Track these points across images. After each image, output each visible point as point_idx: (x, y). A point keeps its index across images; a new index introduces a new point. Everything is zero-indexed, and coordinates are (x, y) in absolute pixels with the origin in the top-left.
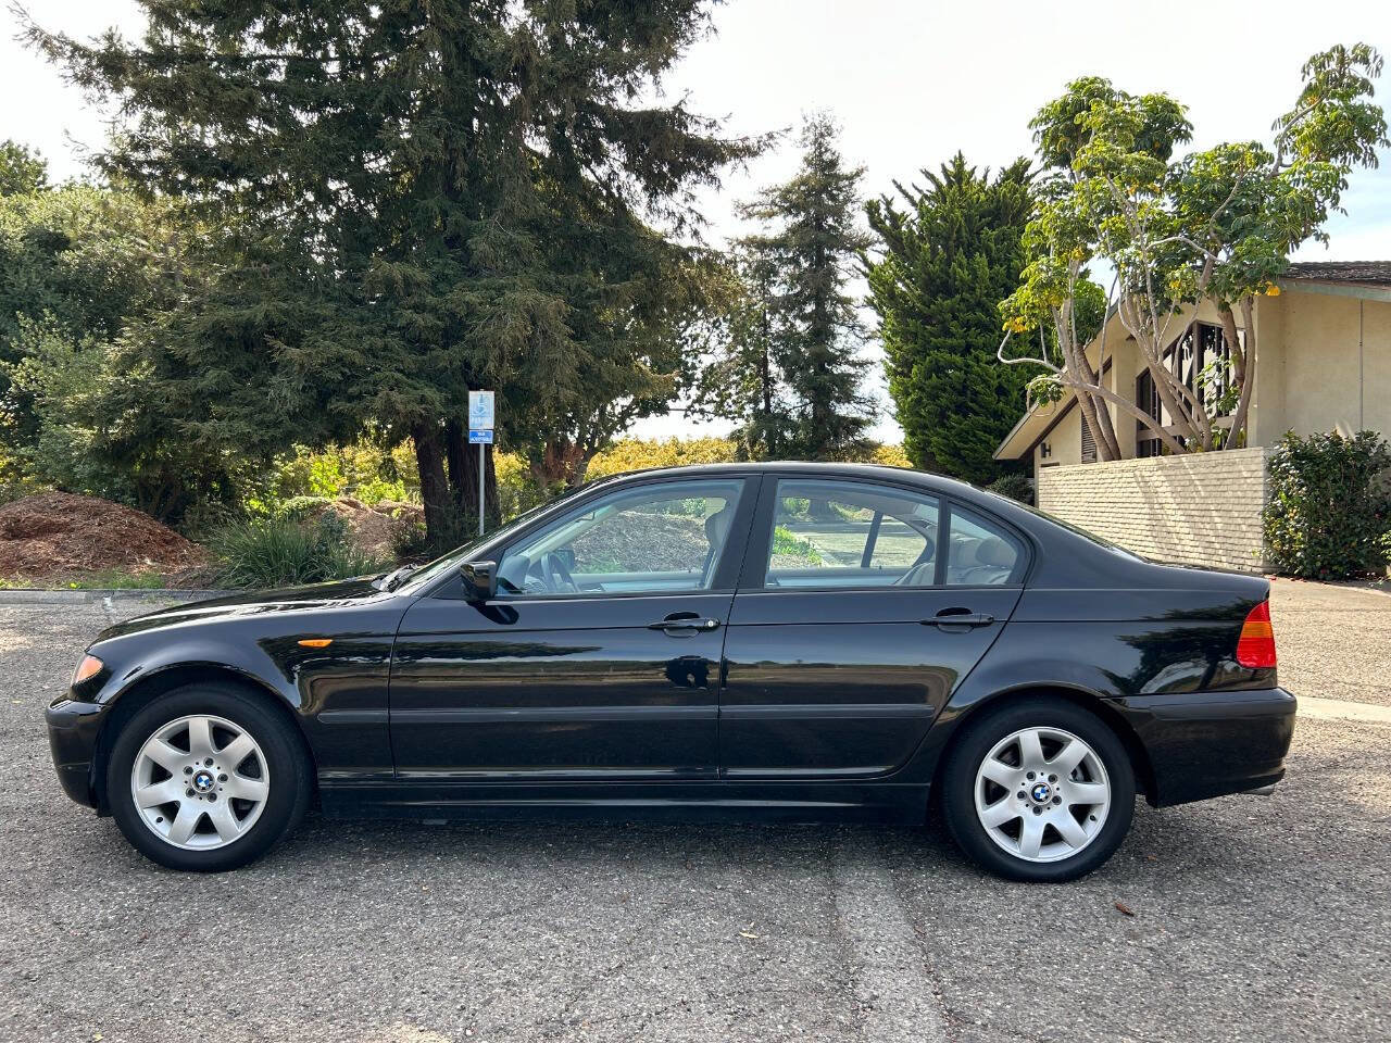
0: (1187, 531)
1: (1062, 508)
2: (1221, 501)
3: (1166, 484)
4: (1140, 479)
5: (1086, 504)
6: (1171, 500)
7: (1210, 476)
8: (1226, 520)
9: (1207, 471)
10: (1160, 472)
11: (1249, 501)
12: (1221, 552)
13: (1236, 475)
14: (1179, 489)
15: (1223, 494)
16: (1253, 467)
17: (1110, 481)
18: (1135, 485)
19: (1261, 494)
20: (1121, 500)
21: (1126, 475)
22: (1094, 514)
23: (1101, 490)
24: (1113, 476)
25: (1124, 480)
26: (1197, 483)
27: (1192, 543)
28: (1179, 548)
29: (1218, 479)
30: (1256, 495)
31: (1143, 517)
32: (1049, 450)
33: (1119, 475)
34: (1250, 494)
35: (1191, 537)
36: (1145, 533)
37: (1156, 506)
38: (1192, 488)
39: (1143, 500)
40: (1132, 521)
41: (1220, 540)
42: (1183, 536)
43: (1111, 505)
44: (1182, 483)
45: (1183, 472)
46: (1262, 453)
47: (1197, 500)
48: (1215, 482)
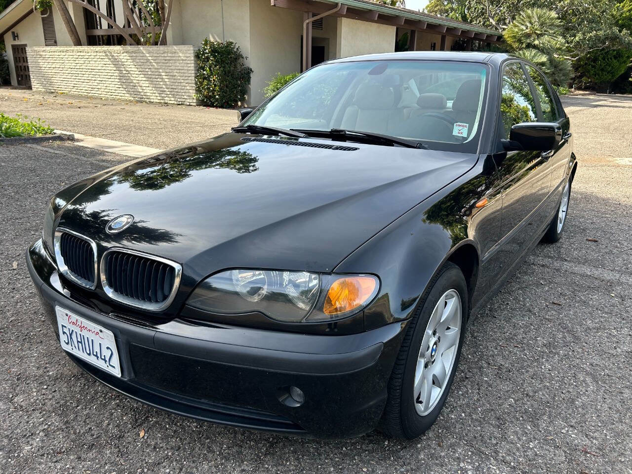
0: (147, 85)
1: (50, 71)
2: (168, 71)
3: (130, 61)
4: (110, 57)
5: (70, 70)
6: (136, 70)
7: (160, 58)
8: (172, 81)
9: (158, 55)
10: (125, 54)
11: (186, 71)
12: (170, 96)
13: (177, 58)
14: (140, 63)
15: (169, 68)
16: (188, 55)
17: (87, 57)
18: (107, 60)
19: (193, 68)
20: (98, 68)
21: (98, 54)
22: (77, 75)
23: (80, 62)
24: (89, 54)
25: (98, 57)
26: (152, 61)
27: (152, 92)
28: (142, 94)
29: (166, 60)
30: (190, 68)
31: (116, 77)
32: (17, 36)
33: (95, 54)
34: (186, 68)
35: (151, 88)
36: (116, 86)
37: (124, 72)
38: (148, 64)
39: (115, 69)
40: (107, 80)
41: (170, 90)
42: (144, 88)
43: (90, 70)
44: (142, 61)
45: (141, 55)
46: (192, 48)
47: (153, 70)
48: (164, 61)
